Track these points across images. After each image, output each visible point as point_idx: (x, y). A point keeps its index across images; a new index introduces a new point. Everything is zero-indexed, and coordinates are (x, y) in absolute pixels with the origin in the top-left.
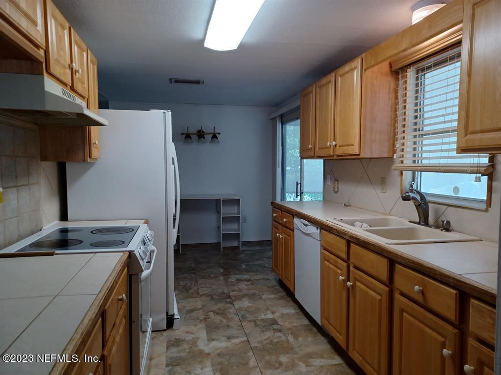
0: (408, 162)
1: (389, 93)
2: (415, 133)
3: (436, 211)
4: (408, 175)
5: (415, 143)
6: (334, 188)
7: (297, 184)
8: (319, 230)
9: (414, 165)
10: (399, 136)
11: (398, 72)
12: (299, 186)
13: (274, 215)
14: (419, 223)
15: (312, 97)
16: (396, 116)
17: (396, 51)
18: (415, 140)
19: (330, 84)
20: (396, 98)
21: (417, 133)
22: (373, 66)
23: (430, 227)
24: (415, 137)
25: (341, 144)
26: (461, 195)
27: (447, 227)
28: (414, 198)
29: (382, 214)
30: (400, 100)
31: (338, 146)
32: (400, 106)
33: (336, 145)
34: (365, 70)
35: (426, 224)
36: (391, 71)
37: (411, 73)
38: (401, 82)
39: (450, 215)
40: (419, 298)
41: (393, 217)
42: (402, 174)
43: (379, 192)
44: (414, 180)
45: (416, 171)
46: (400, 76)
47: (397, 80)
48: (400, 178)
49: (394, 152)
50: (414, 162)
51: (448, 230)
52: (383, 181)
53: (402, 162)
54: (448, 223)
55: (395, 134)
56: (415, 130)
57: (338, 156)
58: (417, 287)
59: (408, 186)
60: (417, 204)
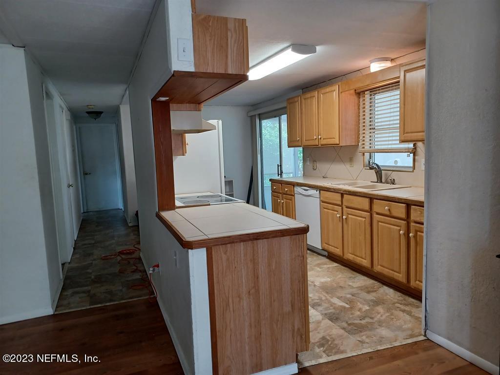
0: (367, 148)
1: (355, 106)
2: (370, 131)
3: (386, 175)
4: (367, 155)
5: (370, 136)
6: (313, 166)
7: (278, 166)
8: (318, 192)
9: (371, 149)
10: (361, 132)
11: (359, 94)
12: (279, 167)
13: (275, 187)
14: (377, 182)
15: (297, 105)
16: (359, 120)
17: (362, 85)
18: (370, 135)
19: (314, 98)
20: (359, 109)
21: (372, 131)
22: (346, 91)
23: (384, 183)
24: (370, 133)
25: (324, 137)
26: (399, 164)
27: (393, 182)
28: (375, 168)
29: (351, 180)
30: (361, 110)
31: (322, 138)
32: (361, 114)
33: (321, 138)
34: (341, 92)
35: (381, 182)
36: (356, 93)
37: (367, 96)
38: (361, 100)
39: (394, 176)
40: (388, 213)
41: (359, 181)
42: (364, 154)
43: (348, 166)
44: (370, 158)
45: (371, 153)
46: (361, 96)
47: (359, 98)
48: (363, 157)
49: (358, 142)
50: (370, 147)
51: (393, 184)
52: (351, 160)
53: (363, 148)
54: (394, 180)
55: (359, 131)
56: (370, 129)
57: (322, 145)
58: (386, 208)
59: (368, 162)
60: (376, 171)
